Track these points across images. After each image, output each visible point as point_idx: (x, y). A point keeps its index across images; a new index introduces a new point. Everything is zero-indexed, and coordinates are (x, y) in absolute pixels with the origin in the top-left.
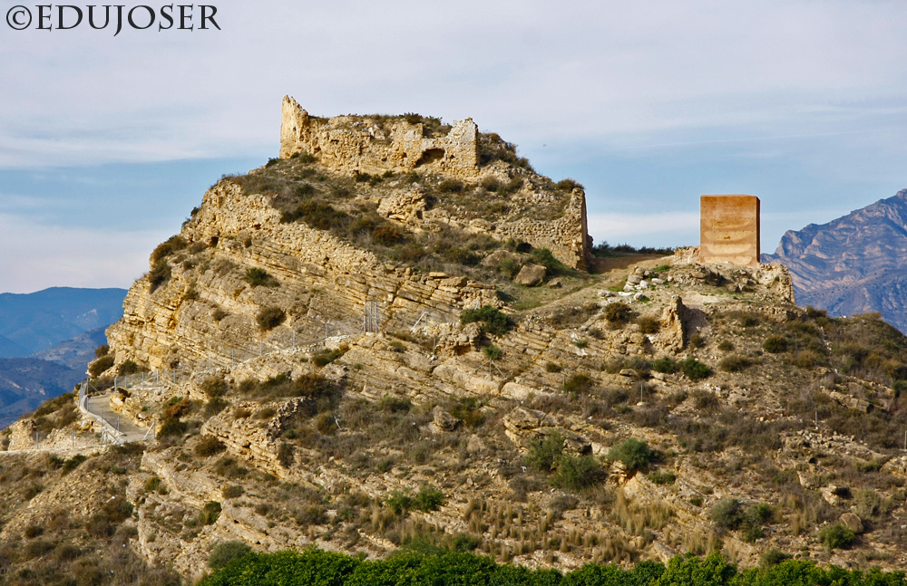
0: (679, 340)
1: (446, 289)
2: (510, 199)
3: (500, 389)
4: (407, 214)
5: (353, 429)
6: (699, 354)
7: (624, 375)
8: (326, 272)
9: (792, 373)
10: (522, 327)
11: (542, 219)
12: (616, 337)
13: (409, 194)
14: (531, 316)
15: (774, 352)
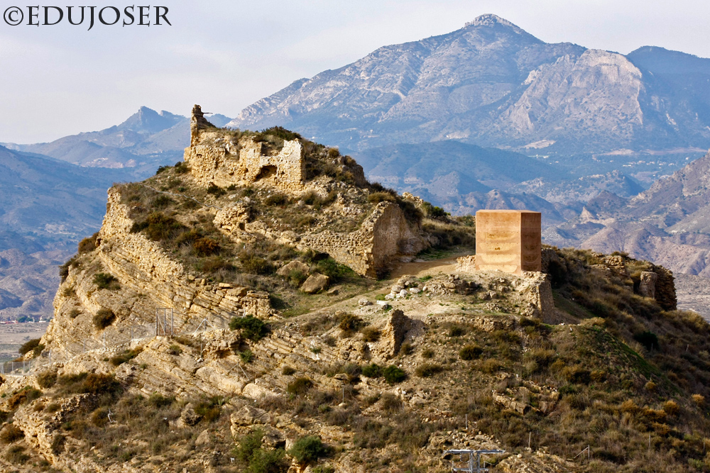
0: (391, 349)
1: (230, 298)
2: (322, 212)
3: (242, 389)
4: (233, 225)
5: (120, 423)
6: (405, 360)
7: (337, 379)
8: (152, 279)
9: (474, 379)
10: (275, 334)
11: (342, 232)
12: (343, 344)
13: (235, 208)
14: (289, 323)
15: (466, 359)
